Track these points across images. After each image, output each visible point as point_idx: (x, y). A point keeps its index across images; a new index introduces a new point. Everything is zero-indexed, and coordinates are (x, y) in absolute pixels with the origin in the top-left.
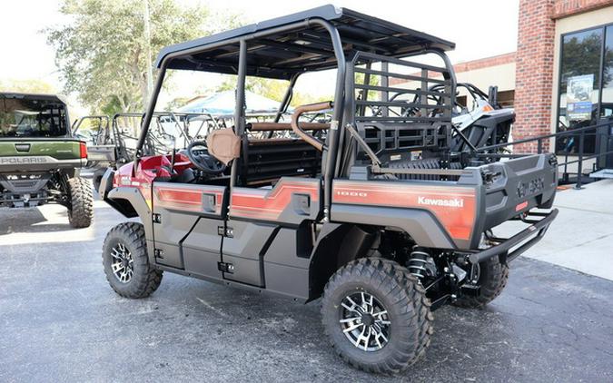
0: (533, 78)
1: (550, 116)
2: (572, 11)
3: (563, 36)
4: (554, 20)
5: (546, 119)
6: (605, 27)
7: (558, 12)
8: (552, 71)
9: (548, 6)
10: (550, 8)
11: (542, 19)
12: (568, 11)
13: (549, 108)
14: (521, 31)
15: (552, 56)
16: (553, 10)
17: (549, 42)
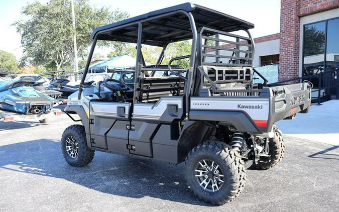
0: (289, 48)
1: (298, 67)
2: (309, 12)
3: (304, 26)
4: (300, 17)
5: (296, 69)
6: (327, 21)
7: (301, 13)
8: (299, 44)
9: (296, 10)
10: (298, 11)
11: (293, 17)
12: (307, 13)
13: (298, 63)
14: (282, 23)
15: (299, 36)
16: (299, 12)
17: (298, 29)
